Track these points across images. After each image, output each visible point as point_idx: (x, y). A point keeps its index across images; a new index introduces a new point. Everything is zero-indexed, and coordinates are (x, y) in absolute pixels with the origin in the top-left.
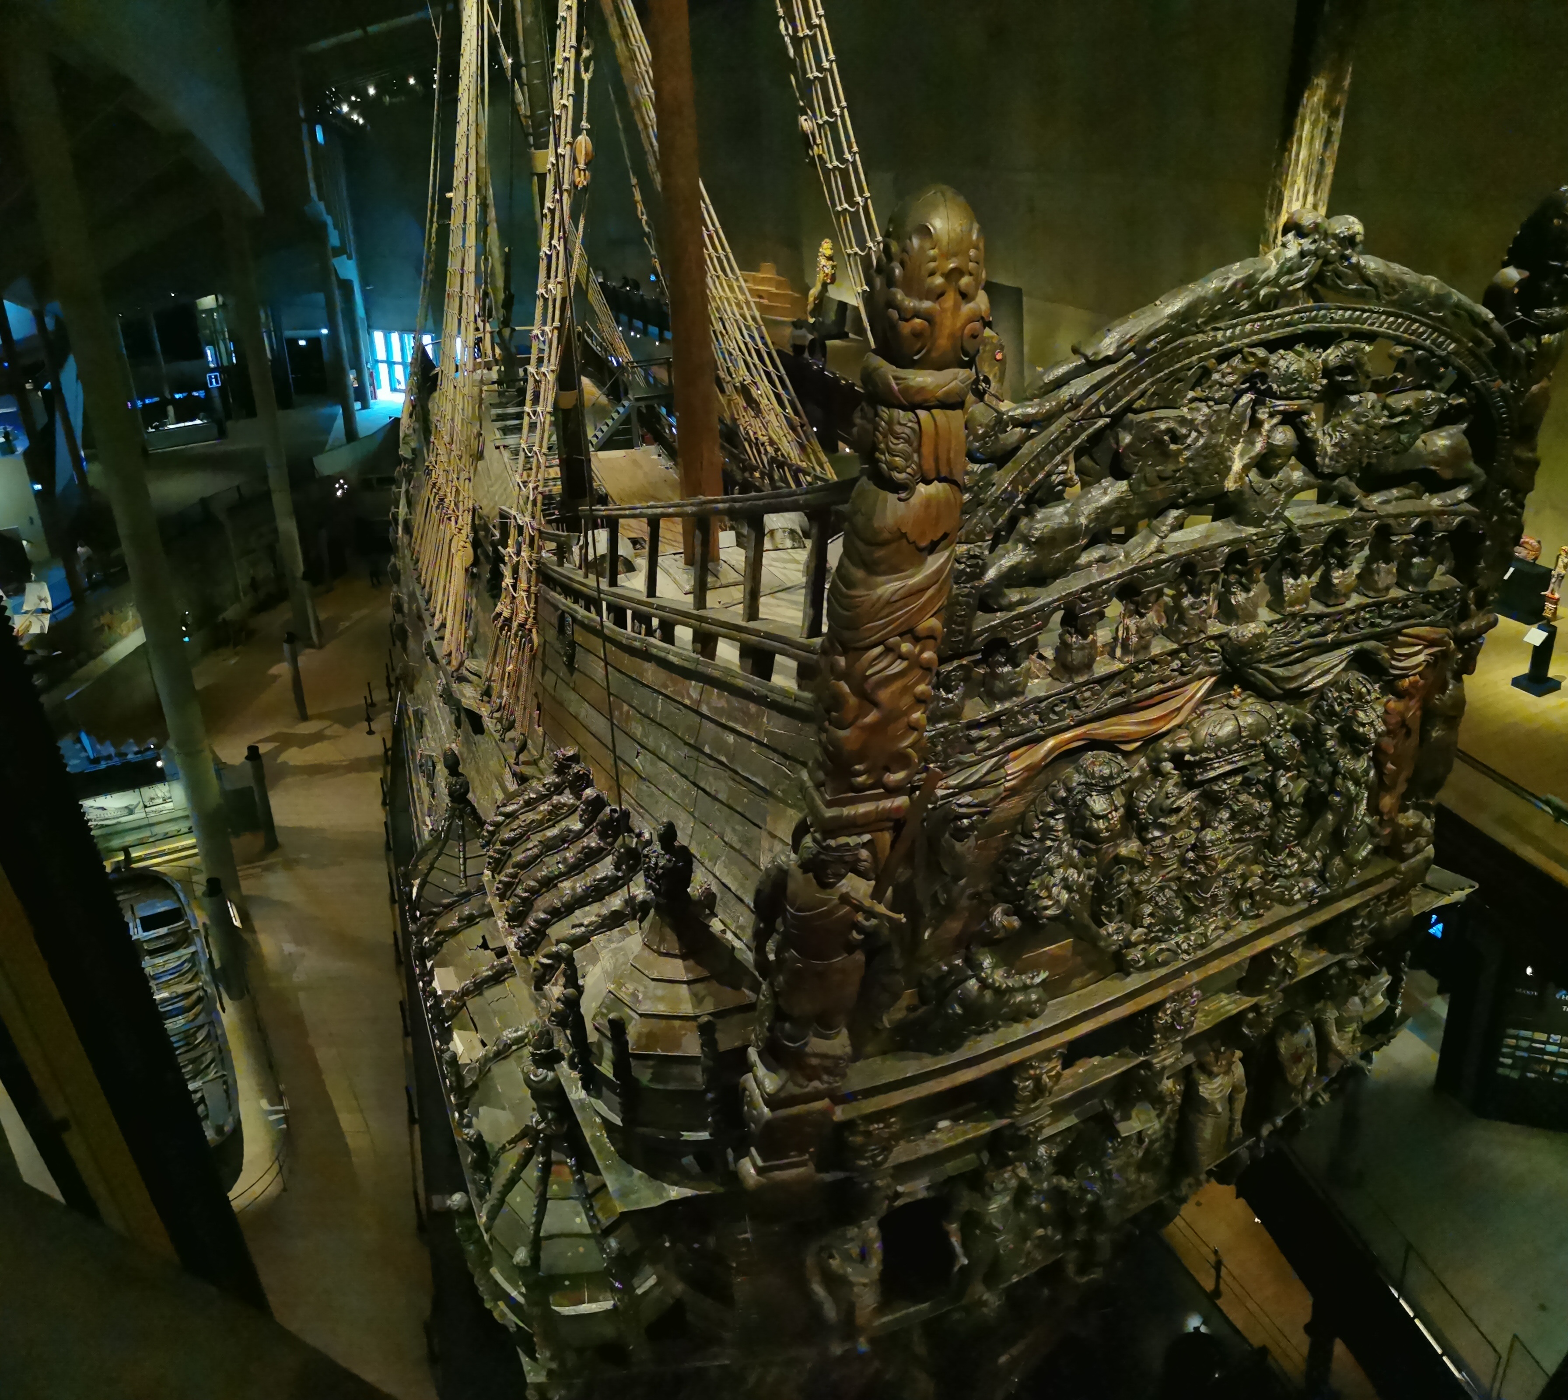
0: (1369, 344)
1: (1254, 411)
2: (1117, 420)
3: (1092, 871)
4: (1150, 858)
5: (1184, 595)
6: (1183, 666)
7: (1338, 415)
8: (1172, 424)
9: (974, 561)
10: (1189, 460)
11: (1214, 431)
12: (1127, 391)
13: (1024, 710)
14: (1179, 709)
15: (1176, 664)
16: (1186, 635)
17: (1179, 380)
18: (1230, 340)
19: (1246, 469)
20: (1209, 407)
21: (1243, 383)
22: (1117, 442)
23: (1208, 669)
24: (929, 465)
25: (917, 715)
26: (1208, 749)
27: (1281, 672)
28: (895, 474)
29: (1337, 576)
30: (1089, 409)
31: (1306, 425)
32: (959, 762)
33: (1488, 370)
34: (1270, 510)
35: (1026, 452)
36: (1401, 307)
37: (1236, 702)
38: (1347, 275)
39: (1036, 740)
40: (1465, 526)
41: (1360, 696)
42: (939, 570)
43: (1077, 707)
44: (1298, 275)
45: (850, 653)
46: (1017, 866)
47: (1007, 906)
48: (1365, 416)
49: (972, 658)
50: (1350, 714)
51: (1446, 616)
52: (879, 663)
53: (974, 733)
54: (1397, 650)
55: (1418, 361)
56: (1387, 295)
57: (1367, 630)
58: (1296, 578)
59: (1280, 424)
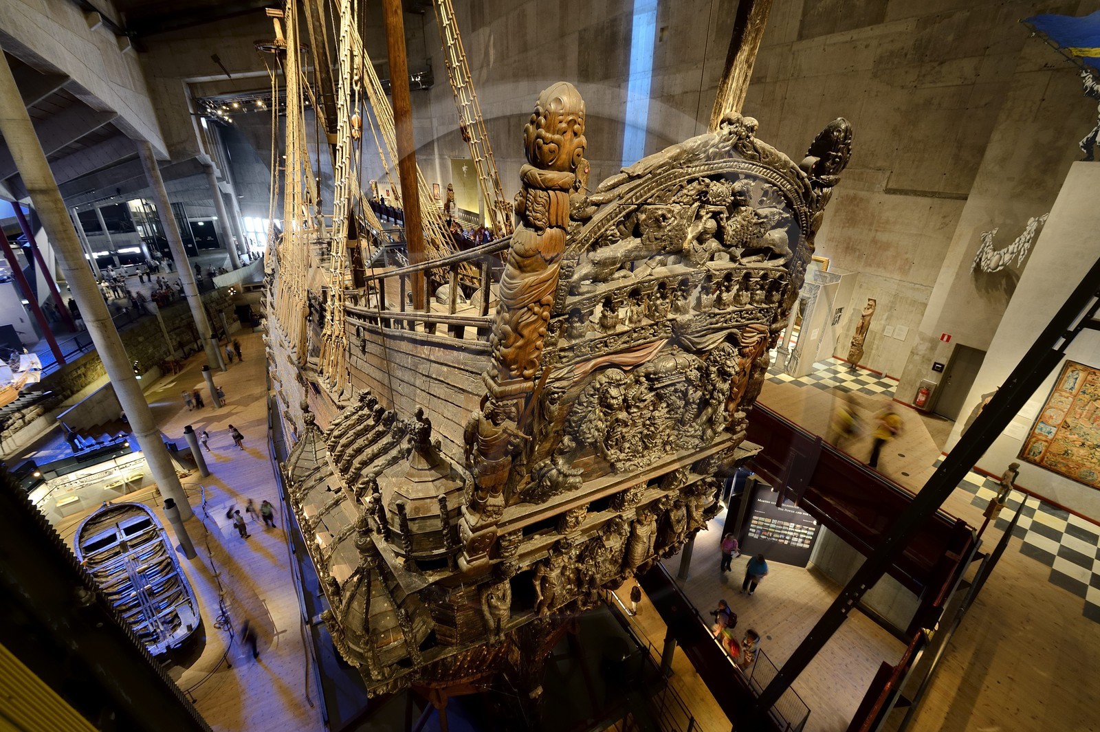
0: (754, 181)
1: (698, 212)
2: (640, 206)
3: (608, 423)
4: (631, 422)
5: (658, 299)
6: (655, 332)
7: (735, 216)
8: (665, 212)
9: (570, 269)
10: (670, 231)
11: (681, 218)
12: (646, 193)
14: (651, 352)
15: (652, 331)
16: (658, 318)
17: (669, 191)
18: (694, 173)
19: (693, 239)
20: (681, 206)
21: (696, 196)
22: (638, 220)
23: (665, 335)
24: (553, 219)
25: (539, 343)
26: (663, 372)
27: (696, 340)
28: (537, 222)
29: (725, 296)
30: (627, 200)
31: (722, 219)
32: (555, 367)
33: (801, 202)
34: (701, 260)
35: (597, 218)
36: (769, 165)
37: (675, 352)
38: (748, 146)
39: (588, 360)
40: (781, 277)
41: (729, 354)
42: (554, 272)
43: (607, 346)
44: (727, 143)
45: (511, 312)
46: (575, 419)
47: (570, 437)
48: (747, 217)
49: (564, 317)
50: (723, 362)
51: (767, 320)
52: (524, 317)
53: (562, 354)
54: (745, 335)
55: (774, 192)
56: (764, 158)
57: (735, 323)
58: (707, 296)
59: (710, 218)
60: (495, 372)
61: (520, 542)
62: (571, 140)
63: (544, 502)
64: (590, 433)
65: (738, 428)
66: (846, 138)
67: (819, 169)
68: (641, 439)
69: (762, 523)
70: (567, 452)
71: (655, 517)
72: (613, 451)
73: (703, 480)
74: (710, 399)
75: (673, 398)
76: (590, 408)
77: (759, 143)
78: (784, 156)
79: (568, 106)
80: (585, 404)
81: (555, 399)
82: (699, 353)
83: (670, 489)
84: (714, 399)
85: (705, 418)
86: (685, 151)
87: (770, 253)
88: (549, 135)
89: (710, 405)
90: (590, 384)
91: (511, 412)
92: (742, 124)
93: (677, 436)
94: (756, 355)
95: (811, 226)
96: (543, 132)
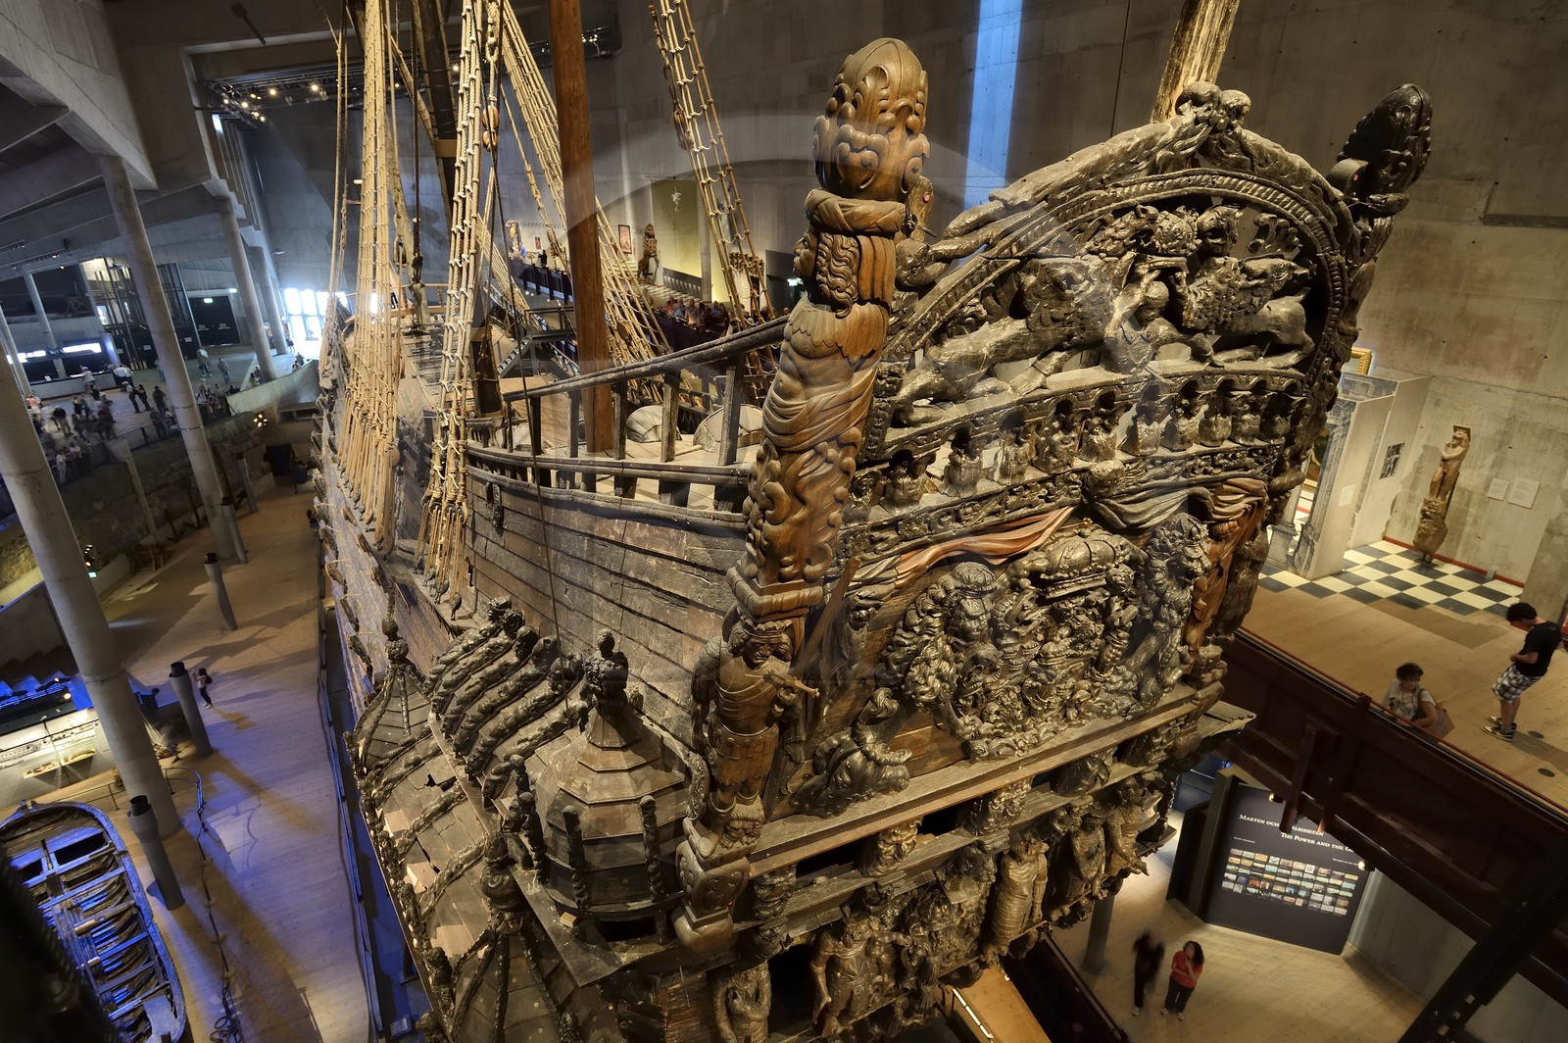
0: (1240, 209)
1: (1133, 268)
2: (1026, 259)
3: (960, 665)
4: (1001, 662)
5: (1056, 431)
6: (1049, 494)
7: (1202, 275)
8: (1071, 270)
9: (894, 379)
10: (1080, 305)
11: (1102, 281)
12: (1036, 235)
13: (917, 518)
14: (1041, 532)
15: (1043, 492)
16: (1056, 466)
17: (1081, 232)
18: (1128, 197)
19: (1123, 318)
20: (1101, 258)
21: (1130, 239)
22: (1021, 285)
23: (1069, 499)
24: (866, 287)
25: (835, 514)
26: (1063, 570)
27: (1126, 507)
28: (837, 294)
30: (1002, 250)
31: (1178, 281)
32: (863, 559)
33: (1332, 245)
34: (1138, 359)
35: (944, 285)
36: (1270, 177)
37: (1087, 532)
38: (1230, 144)
39: (924, 546)
40: (1292, 389)
41: (1191, 535)
42: (864, 385)
43: (958, 520)
44: (1191, 140)
45: (785, 458)
46: (898, 656)
47: (888, 690)
48: (1227, 277)
49: (881, 467)
50: (1180, 550)
51: (1265, 470)
52: (807, 466)
53: (877, 535)
54: (1221, 497)
55: (1278, 228)
56: (1260, 165)
57: (1201, 476)
58: (1149, 425)
59: (1156, 279)
60: (753, 568)
61: (792, 889)
62: (902, 143)
63: (837, 813)
64: (926, 684)
65: (1207, 677)
66: (1419, 122)
67: (1366, 183)
68: (1022, 697)
69: (1248, 863)
70: (881, 719)
71: (1045, 847)
72: (967, 719)
73: (1138, 776)
74: (1154, 619)
75: (1082, 617)
76: (926, 637)
77: (1251, 137)
78: (1298, 161)
79: (897, 81)
80: (917, 629)
81: (860, 619)
82: (1133, 532)
83: (1075, 794)
84: (1162, 620)
85: (1143, 657)
86: (1111, 156)
87: (1268, 343)
88: (861, 136)
89: (1154, 631)
90: (925, 591)
91: (781, 643)
92: (1219, 104)
93: (1089, 691)
94: (1243, 538)
95: (1350, 289)
96: (849, 129)
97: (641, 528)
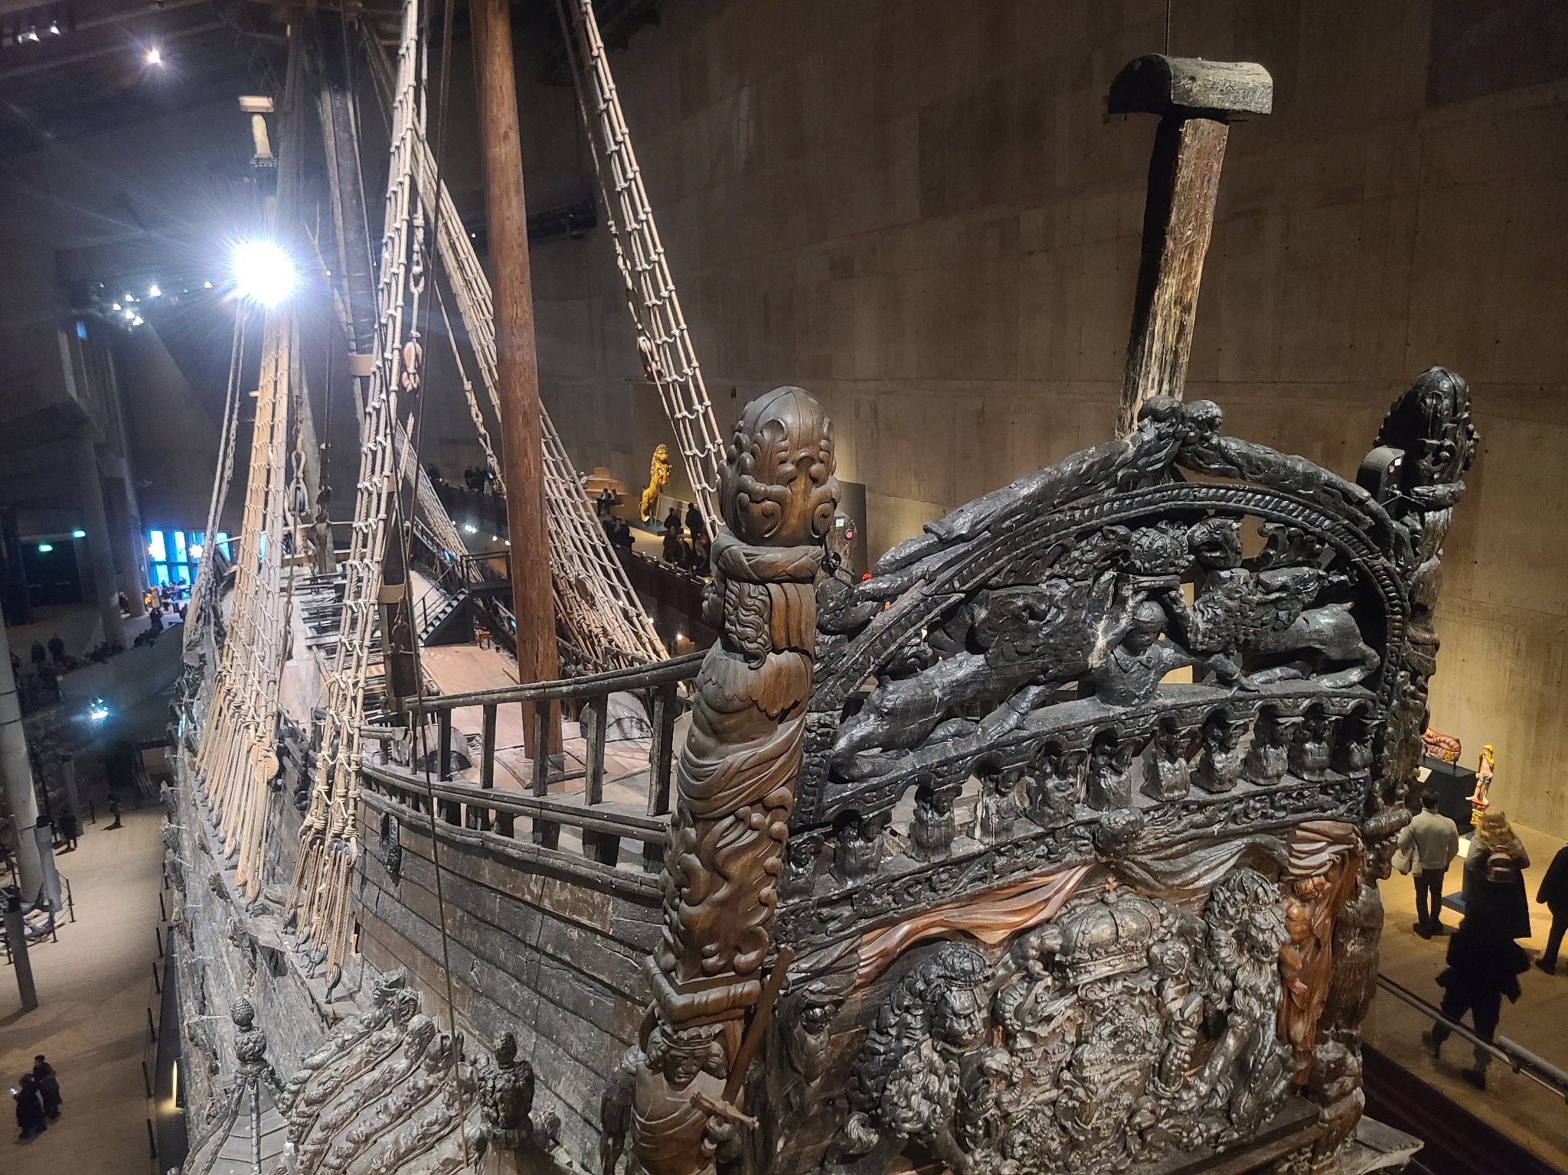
0: (1237, 521)
1: (1117, 588)
2: (971, 595)
4: (1020, 1074)
5: (1048, 776)
6: (1050, 852)
7: (1207, 591)
8: (1030, 601)
9: (826, 730)
10: (1049, 635)
11: (1075, 607)
12: (981, 568)
13: (877, 888)
14: (1050, 899)
15: (1042, 849)
16: (1052, 819)
17: (1037, 558)
18: (1090, 518)
19: (1111, 645)
20: (1069, 584)
21: (1104, 560)
22: (973, 620)
23: (1078, 857)
24: (780, 636)
25: (766, 891)
26: (1084, 947)
27: (1162, 866)
28: (748, 644)
29: (1219, 759)
30: (943, 585)
31: (1175, 601)
32: (810, 944)
33: (1369, 548)
34: (1139, 689)
35: (879, 621)
36: (1267, 484)
37: (1111, 897)
38: (1208, 456)
39: (894, 923)
40: (1360, 710)
41: (1257, 897)
42: (789, 740)
43: (934, 890)
44: (1157, 456)
45: (701, 826)
46: (873, 1068)
47: (864, 1115)
48: (1237, 592)
49: (823, 830)
50: (1246, 917)
51: (1350, 810)
52: (729, 835)
53: (825, 911)
54: (1296, 846)
55: (1290, 537)
56: (1251, 473)
57: (1259, 822)
58: (1173, 762)
59: (1147, 599)
60: (670, 958)
62: (806, 492)
64: (909, 1107)
65: (1332, 1089)
66: (1455, 408)
67: (1407, 474)
68: (1054, 1118)
70: (855, 1157)
72: (980, 1155)
74: (1230, 1011)
75: (1125, 1009)
77: (1234, 445)
78: (1300, 463)
79: (795, 433)
80: (893, 1032)
81: (814, 1020)
82: (1179, 894)
84: (1237, 1013)
85: (1220, 1063)
86: (1060, 481)
87: (1315, 659)
88: (761, 487)
89: (1232, 1028)
90: (902, 979)
91: (710, 1055)
92: (1184, 419)
93: (1153, 1112)
94: (1338, 896)
95: (1411, 594)
96: (748, 479)
97: (562, 889)
